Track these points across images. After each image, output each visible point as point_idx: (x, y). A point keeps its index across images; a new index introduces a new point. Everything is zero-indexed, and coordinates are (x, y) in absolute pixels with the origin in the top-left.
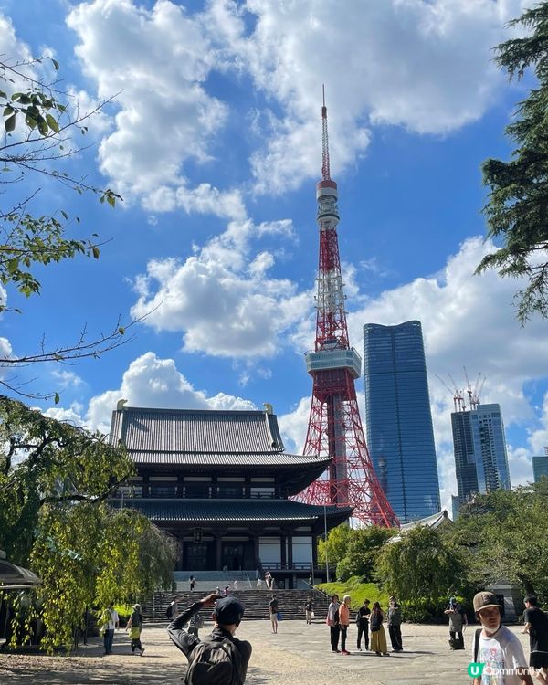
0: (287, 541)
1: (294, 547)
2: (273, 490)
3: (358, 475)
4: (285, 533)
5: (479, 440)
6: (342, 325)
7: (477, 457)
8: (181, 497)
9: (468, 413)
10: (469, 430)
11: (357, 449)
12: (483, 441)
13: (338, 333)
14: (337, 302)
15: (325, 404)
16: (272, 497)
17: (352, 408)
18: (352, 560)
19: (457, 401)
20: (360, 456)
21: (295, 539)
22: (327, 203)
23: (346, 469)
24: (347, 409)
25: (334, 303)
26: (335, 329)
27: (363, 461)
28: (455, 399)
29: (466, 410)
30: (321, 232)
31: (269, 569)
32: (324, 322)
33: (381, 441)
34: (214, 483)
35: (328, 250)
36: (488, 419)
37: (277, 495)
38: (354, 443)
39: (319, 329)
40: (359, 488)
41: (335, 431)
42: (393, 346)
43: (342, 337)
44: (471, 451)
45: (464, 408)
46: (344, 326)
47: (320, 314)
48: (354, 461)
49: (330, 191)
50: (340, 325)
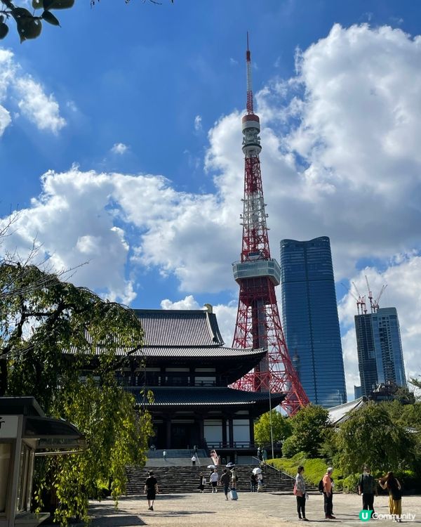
0: (228, 423)
1: (235, 428)
2: (214, 379)
3: (278, 368)
4: (227, 416)
5: (379, 338)
6: (265, 240)
7: (376, 354)
8: (134, 385)
9: (369, 315)
10: (370, 330)
11: (277, 346)
12: (382, 340)
13: (260, 246)
14: (260, 219)
15: (250, 307)
16: (213, 385)
17: (273, 311)
18: (299, 438)
19: (360, 305)
20: (280, 352)
21: (235, 422)
22: (251, 135)
23: (268, 363)
24: (269, 312)
25: (257, 220)
26: (258, 243)
27: (283, 356)
28: (358, 304)
29: (367, 313)
30: (246, 159)
31: (213, 448)
32: (249, 237)
33: (295, 340)
34: (163, 373)
35: (252, 175)
36: (386, 320)
37: (217, 383)
38: (274, 340)
39: (245, 243)
40: (279, 379)
41: (259, 330)
42: (306, 259)
43: (264, 249)
44: (372, 348)
45: (365, 311)
46: (266, 241)
47: (245, 230)
48: (275, 356)
49: (253, 124)
50: (262, 240)
